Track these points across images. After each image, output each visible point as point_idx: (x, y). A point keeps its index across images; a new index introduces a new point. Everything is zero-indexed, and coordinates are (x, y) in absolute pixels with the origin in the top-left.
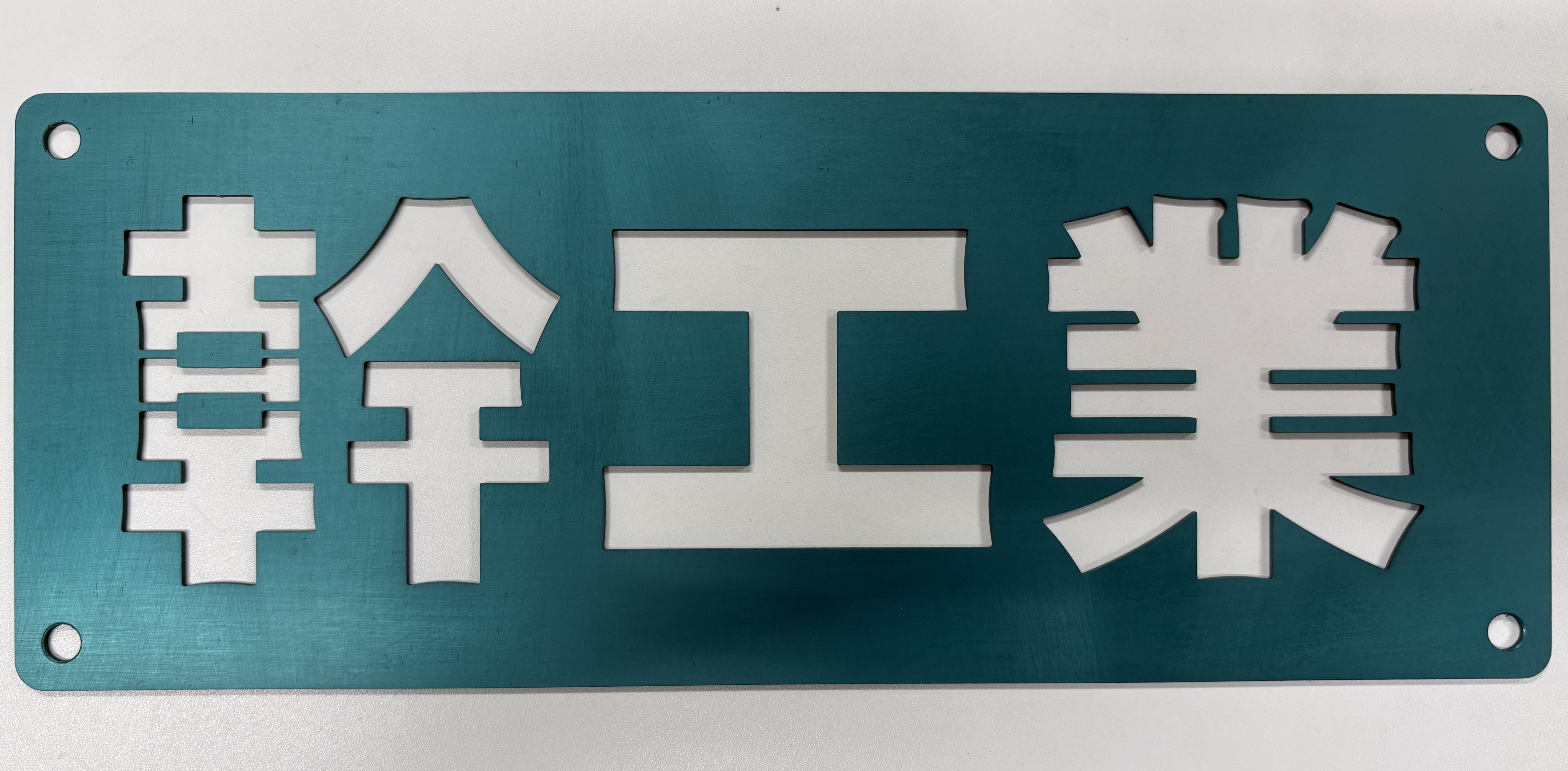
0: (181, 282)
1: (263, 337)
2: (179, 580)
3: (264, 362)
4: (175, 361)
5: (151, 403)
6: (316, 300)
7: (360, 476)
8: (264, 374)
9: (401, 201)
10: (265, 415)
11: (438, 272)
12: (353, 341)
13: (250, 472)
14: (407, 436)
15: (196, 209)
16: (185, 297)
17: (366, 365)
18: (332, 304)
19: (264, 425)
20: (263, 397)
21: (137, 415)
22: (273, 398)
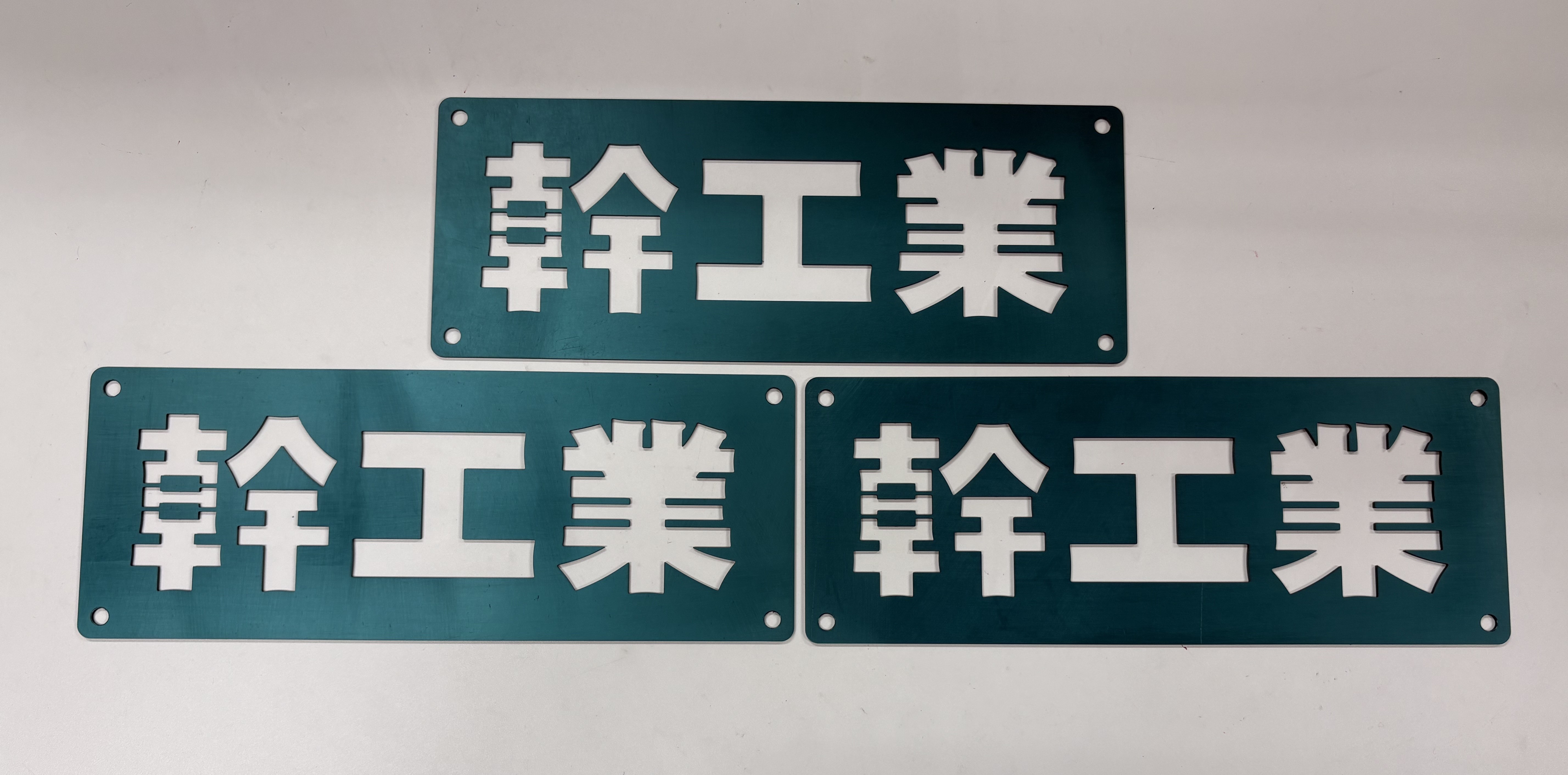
0: (164, 452)
1: (201, 478)
2: (156, 589)
3: (200, 490)
4: (159, 488)
5: (148, 508)
6: (226, 462)
7: (243, 541)
8: (201, 494)
9: (267, 418)
10: (199, 514)
11: (283, 450)
12: (242, 481)
13: (191, 539)
14: (265, 524)
15: (173, 420)
16: (165, 460)
17: (248, 492)
18: (234, 464)
19: (199, 518)
20: (199, 505)
21: (140, 513)
22: (203, 505)
